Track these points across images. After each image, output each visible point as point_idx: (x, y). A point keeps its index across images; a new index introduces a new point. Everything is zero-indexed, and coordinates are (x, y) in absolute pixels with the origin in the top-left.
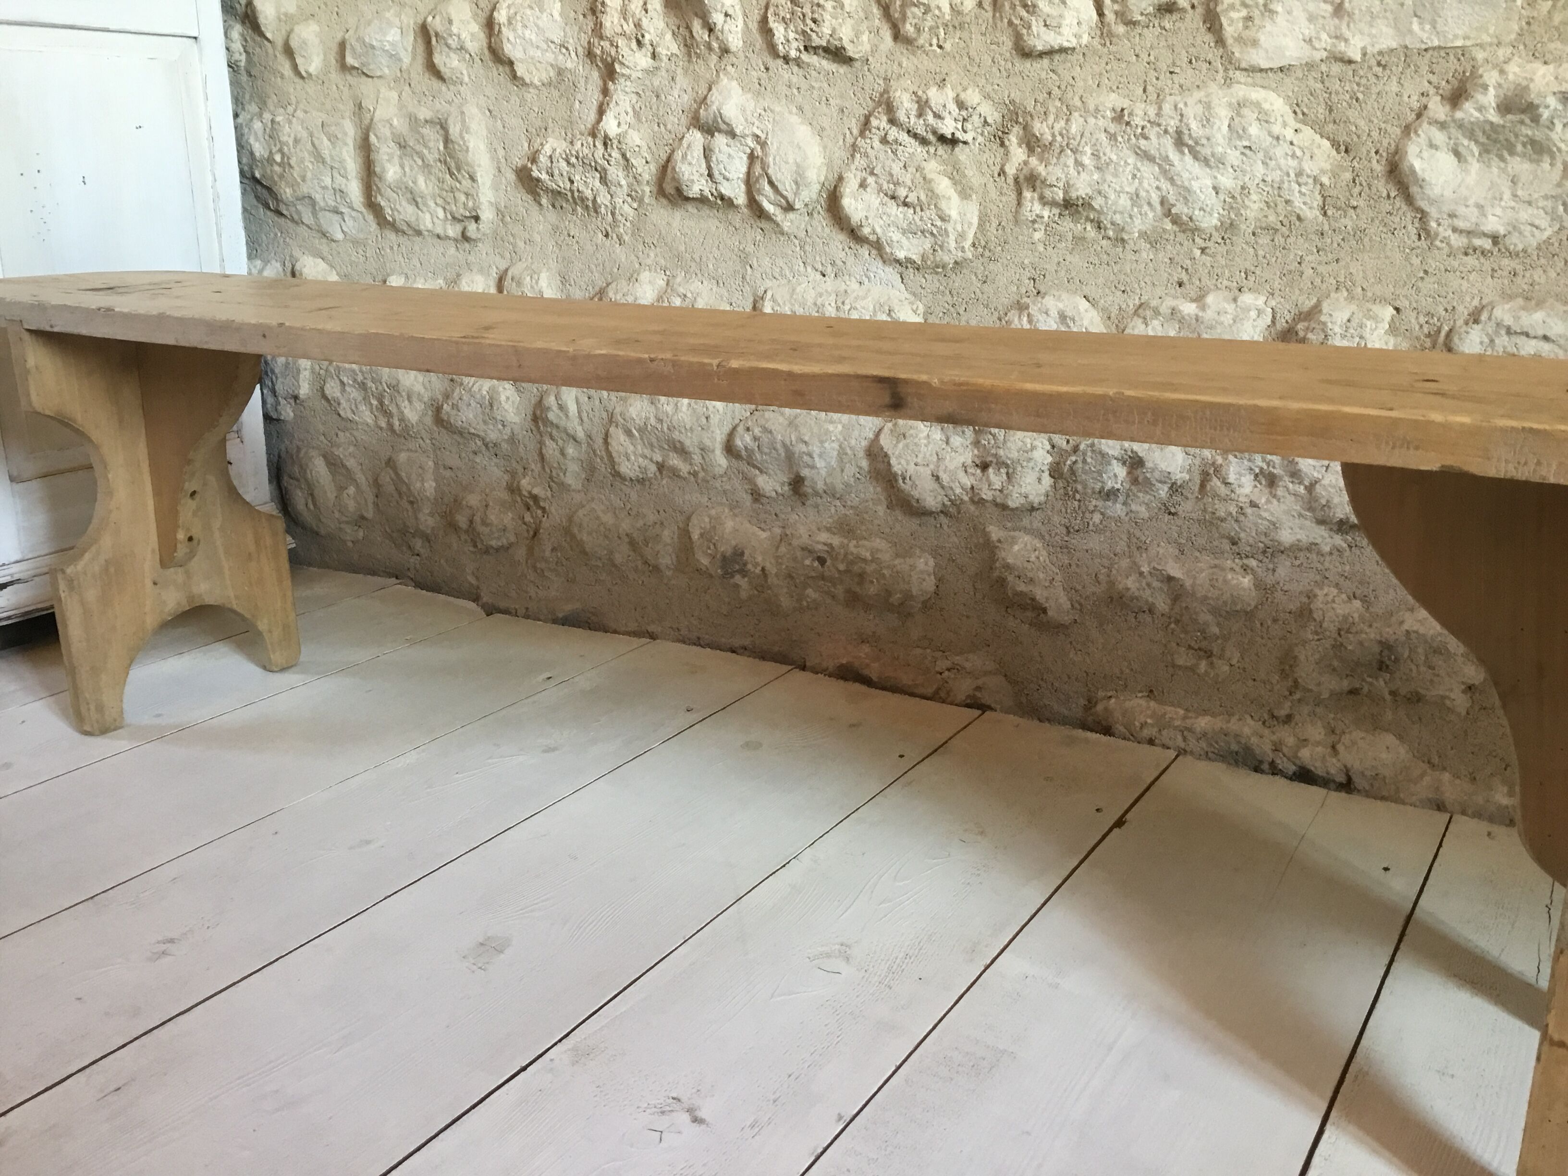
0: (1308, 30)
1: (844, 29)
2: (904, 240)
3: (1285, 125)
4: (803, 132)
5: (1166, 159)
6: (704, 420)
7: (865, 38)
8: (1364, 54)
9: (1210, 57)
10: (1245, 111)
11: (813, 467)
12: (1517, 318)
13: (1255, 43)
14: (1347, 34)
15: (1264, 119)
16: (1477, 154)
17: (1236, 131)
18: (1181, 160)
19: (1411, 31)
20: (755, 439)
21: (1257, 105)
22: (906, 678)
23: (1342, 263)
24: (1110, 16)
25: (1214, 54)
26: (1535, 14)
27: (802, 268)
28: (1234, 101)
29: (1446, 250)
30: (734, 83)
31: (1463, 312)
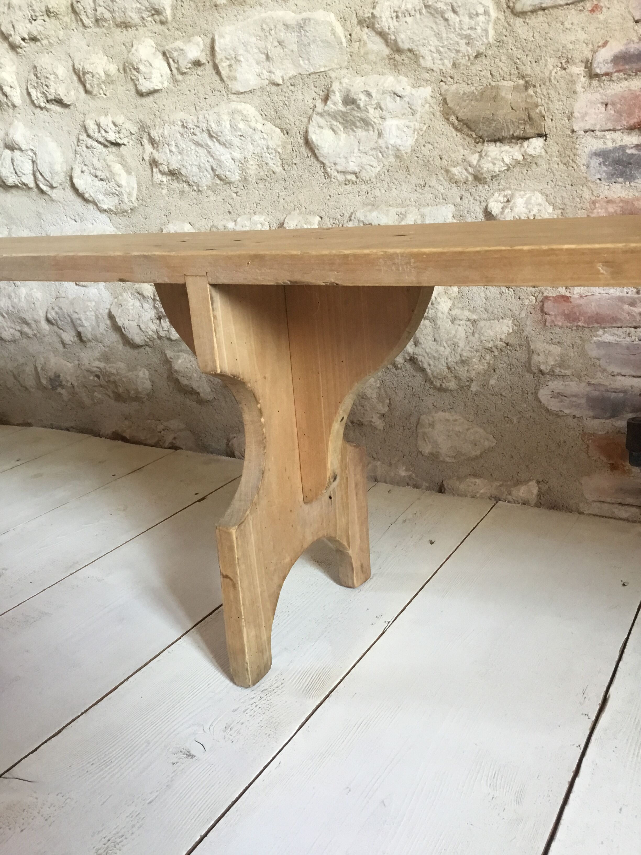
0: (257, 69)
1: (60, 89)
2: (105, 199)
3: (257, 122)
4: (52, 146)
5: (207, 145)
6: (33, 305)
7: (72, 93)
8: (283, 80)
9: (219, 88)
10: (236, 116)
11: (83, 326)
12: (366, 216)
13: (235, 79)
14: (273, 70)
15: (245, 120)
16: (342, 129)
17: (234, 127)
18: (214, 145)
19: (300, 66)
20: (57, 313)
21: (240, 112)
22: (142, 436)
23: (295, 195)
24: (175, 71)
25: (220, 86)
26: (353, 50)
27: (65, 219)
28: (230, 111)
29: (337, 184)
30: (21, 124)
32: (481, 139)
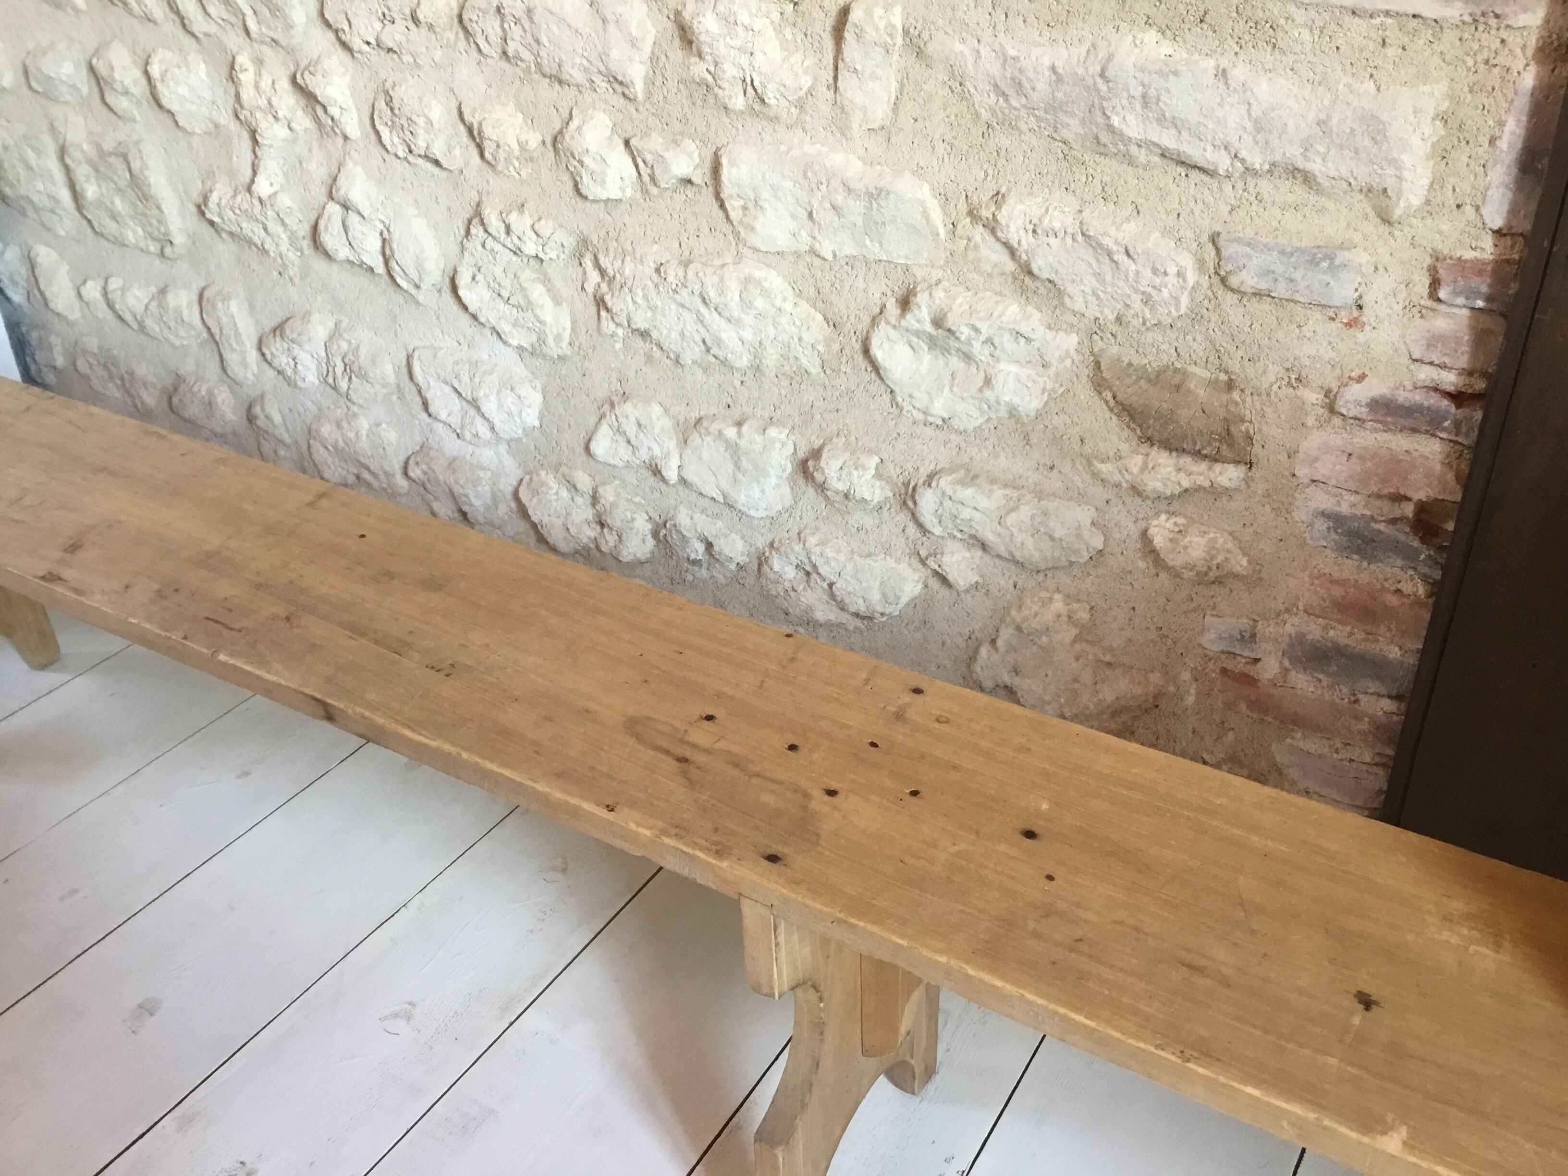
0: (792, 226)
1: (436, 145)
2: (514, 331)
3: (785, 300)
4: (420, 226)
5: (699, 311)
6: (381, 450)
7: (457, 151)
8: (835, 256)
9: (724, 229)
10: (751, 287)
11: (471, 505)
12: (955, 492)
13: (753, 229)
14: (818, 237)
15: (766, 293)
16: (926, 349)
17: (746, 303)
18: (711, 315)
19: (865, 246)
20: (425, 473)
21: (759, 282)
23: (840, 413)
24: (646, 177)
26: (955, 248)
27: (441, 336)
28: (742, 276)
29: (911, 420)
30: (359, 169)
31: (924, 472)
32: (1150, 441)
